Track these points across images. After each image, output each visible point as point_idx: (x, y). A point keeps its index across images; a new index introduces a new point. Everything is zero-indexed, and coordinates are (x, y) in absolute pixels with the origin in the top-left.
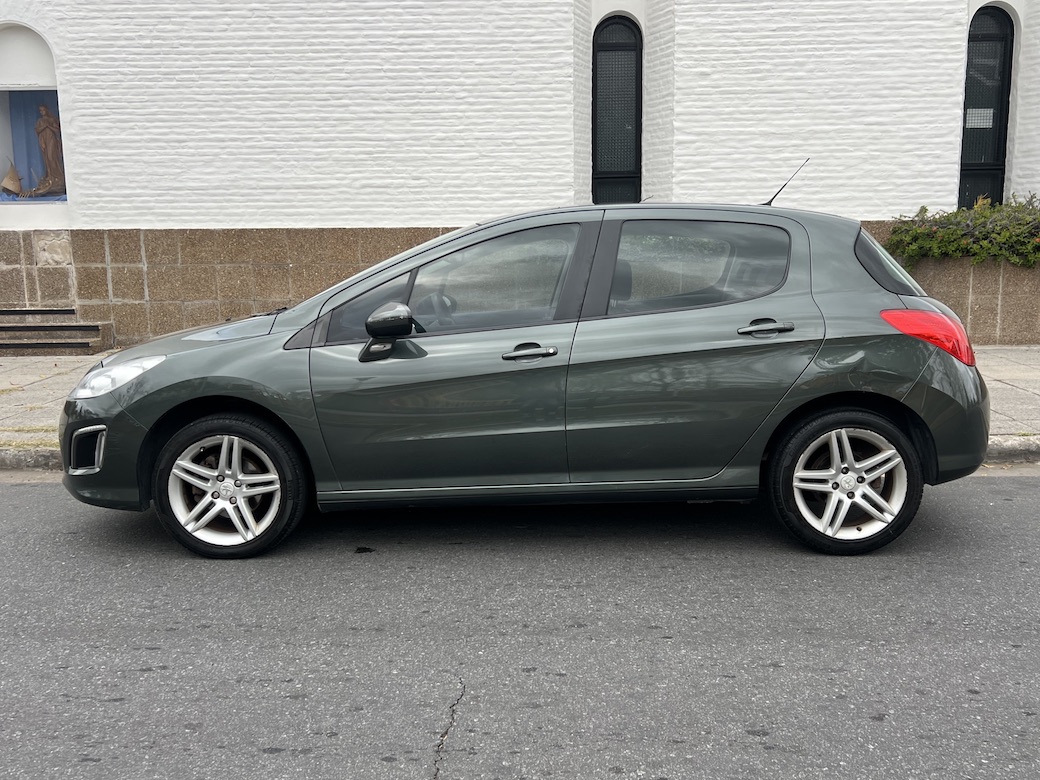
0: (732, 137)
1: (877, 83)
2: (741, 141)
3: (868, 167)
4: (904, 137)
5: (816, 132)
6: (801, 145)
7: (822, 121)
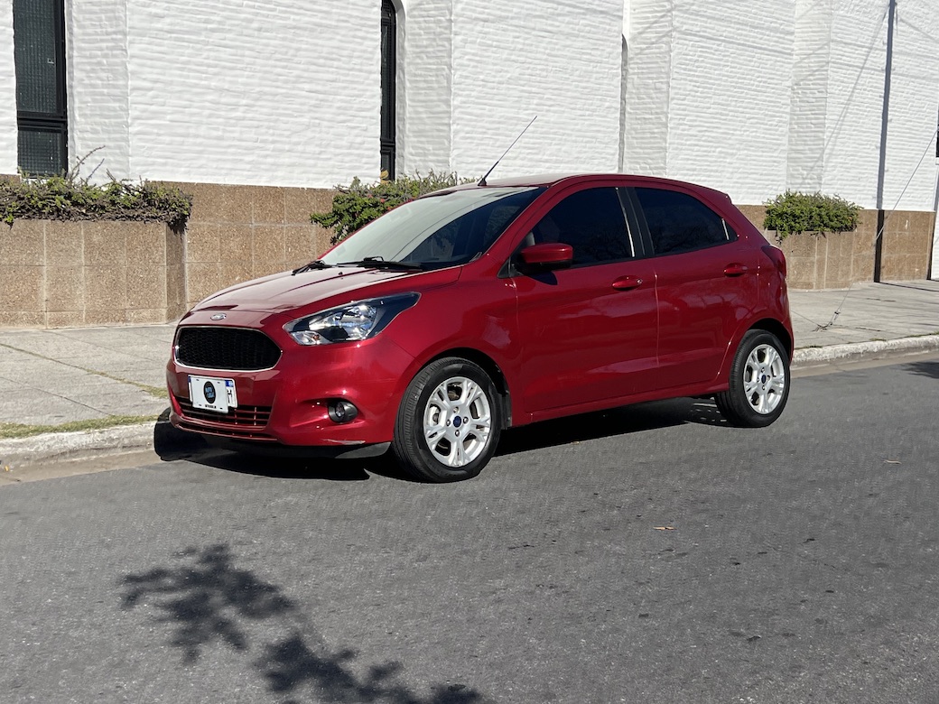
0: (188, 89)
1: (315, 51)
2: (197, 94)
3: (309, 134)
4: (339, 108)
5: (266, 94)
6: (253, 106)
7: (269, 83)
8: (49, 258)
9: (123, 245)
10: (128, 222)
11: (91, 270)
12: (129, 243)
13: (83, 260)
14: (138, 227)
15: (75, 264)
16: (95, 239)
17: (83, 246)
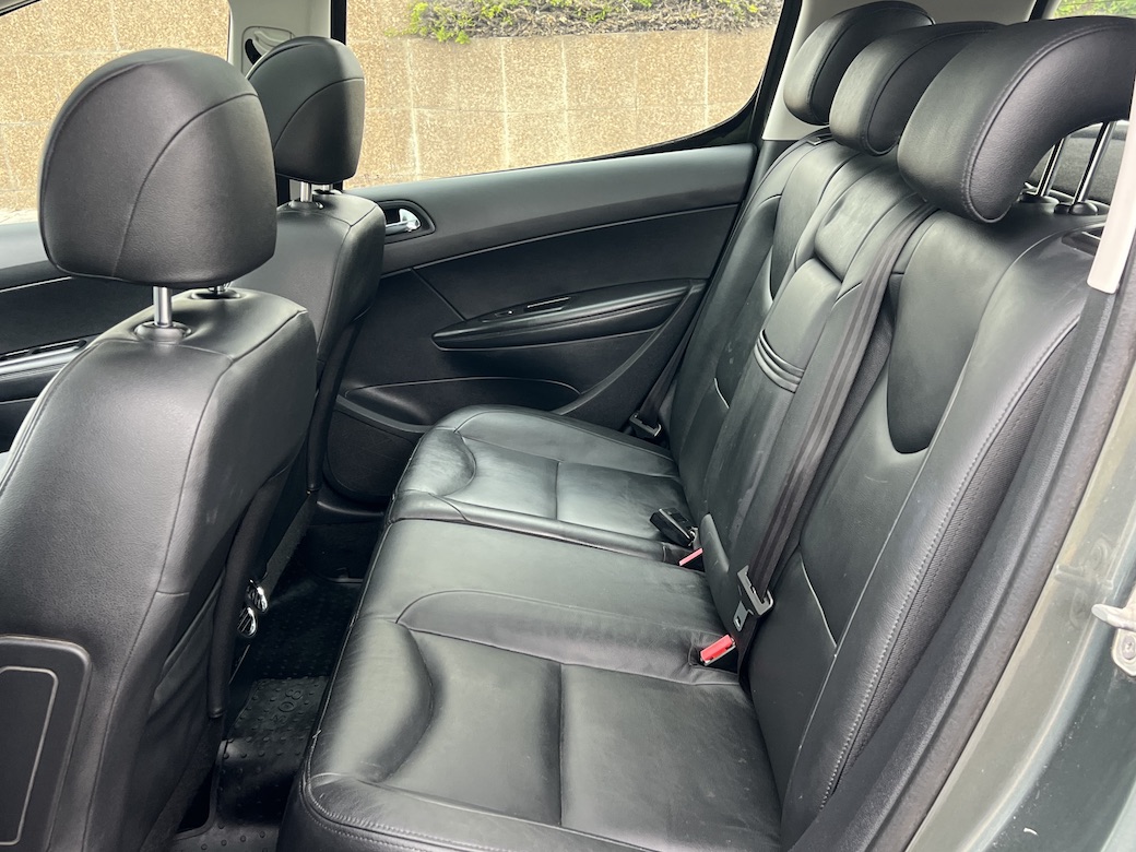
8: (511, 98)
9: (632, 73)
10: (641, 33)
11: (579, 117)
12: (642, 69)
13: (565, 102)
14: (658, 41)
15: (553, 108)
16: (585, 65)
17: (565, 79)
